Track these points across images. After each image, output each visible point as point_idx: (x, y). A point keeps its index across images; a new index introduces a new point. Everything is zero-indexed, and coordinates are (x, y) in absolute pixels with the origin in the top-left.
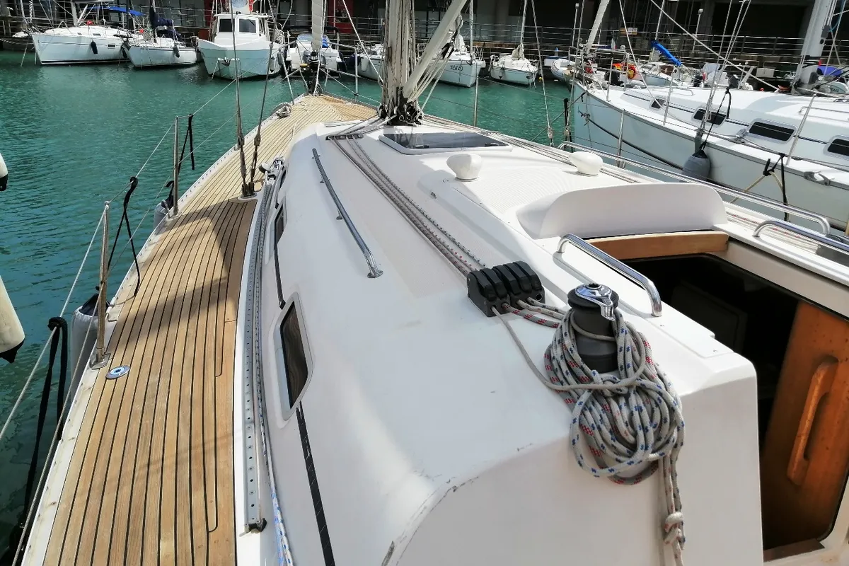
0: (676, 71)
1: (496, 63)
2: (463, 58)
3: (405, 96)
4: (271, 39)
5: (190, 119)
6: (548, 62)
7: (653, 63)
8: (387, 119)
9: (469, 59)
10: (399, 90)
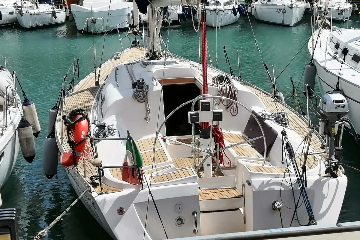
5: (78, 60)
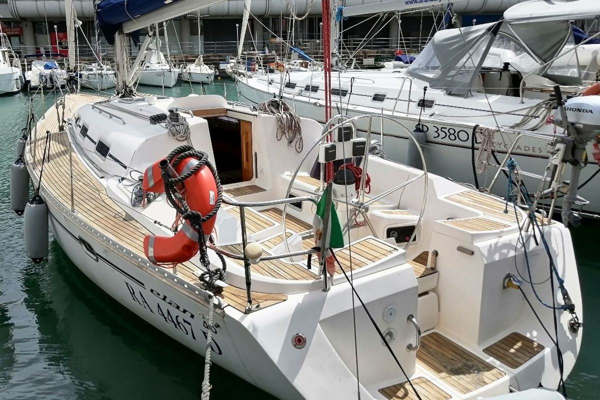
0: (310, 65)
1: (185, 70)
2: (164, 68)
3: (127, 85)
4: (11, 66)
6: (222, 66)
7: (295, 61)
8: (120, 95)
9: (169, 68)
10: (124, 82)
